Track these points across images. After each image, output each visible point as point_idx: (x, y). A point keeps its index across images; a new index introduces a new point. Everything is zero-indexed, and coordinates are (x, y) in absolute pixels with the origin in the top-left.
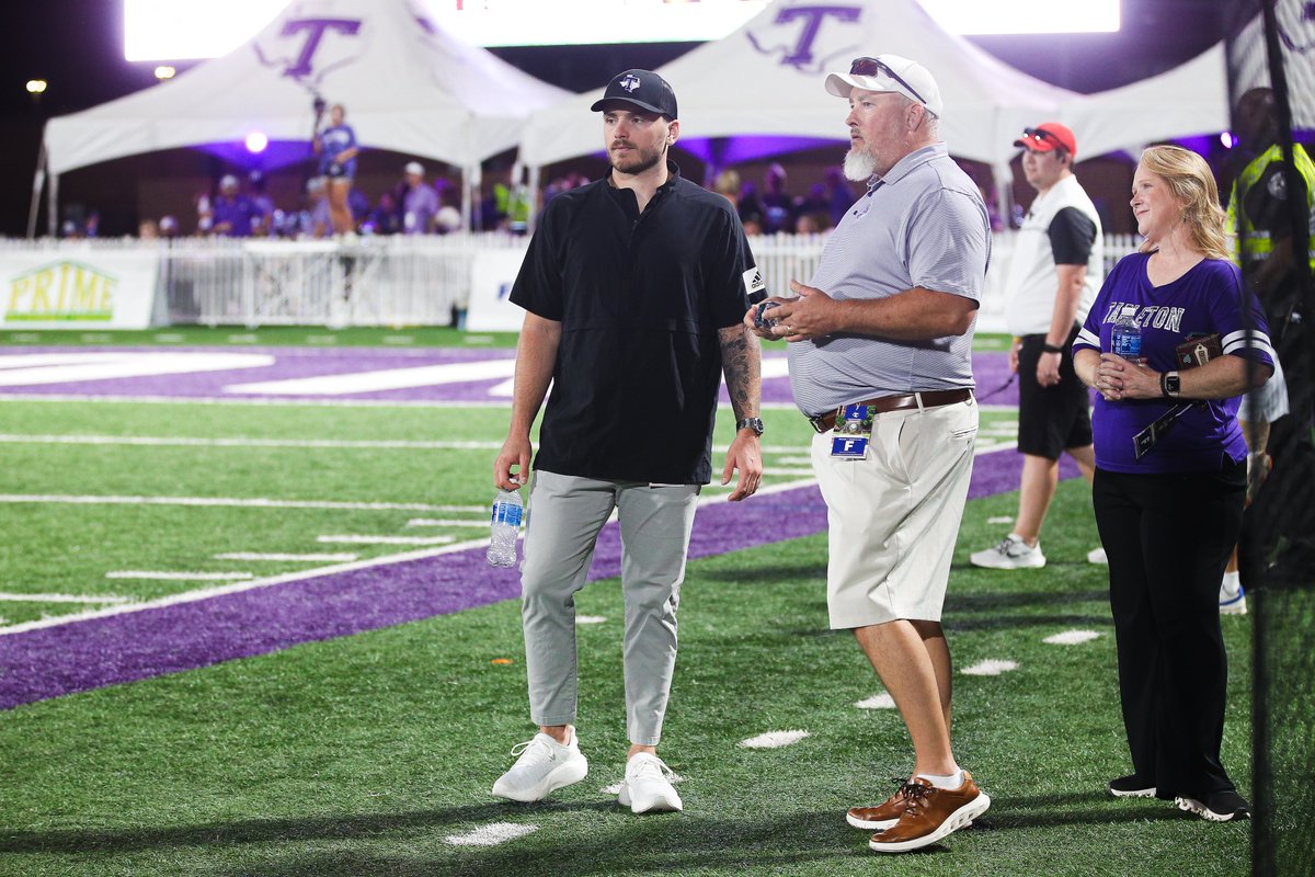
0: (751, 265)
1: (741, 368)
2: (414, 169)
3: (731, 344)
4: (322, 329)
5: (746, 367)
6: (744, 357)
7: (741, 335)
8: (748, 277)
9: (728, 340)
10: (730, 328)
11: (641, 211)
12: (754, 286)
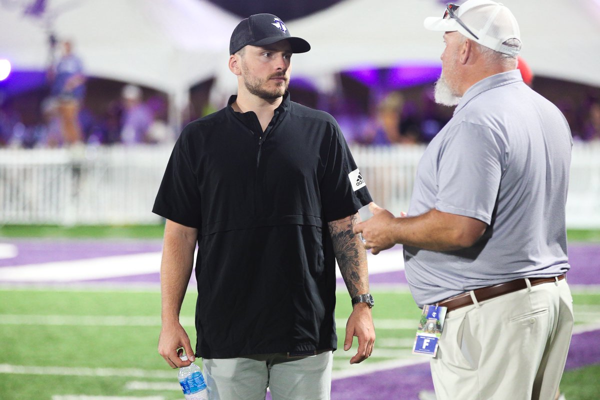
0: (354, 167)
1: (353, 253)
2: (131, 94)
3: (341, 234)
4: (54, 227)
5: (357, 252)
6: (354, 244)
7: (349, 226)
8: (353, 176)
9: (339, 231)
10: (340, 221)
11: (264, 130)
12: (358, 184)
